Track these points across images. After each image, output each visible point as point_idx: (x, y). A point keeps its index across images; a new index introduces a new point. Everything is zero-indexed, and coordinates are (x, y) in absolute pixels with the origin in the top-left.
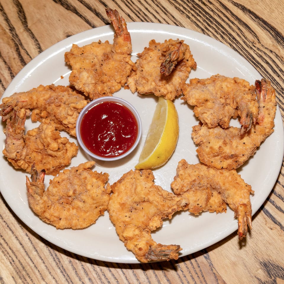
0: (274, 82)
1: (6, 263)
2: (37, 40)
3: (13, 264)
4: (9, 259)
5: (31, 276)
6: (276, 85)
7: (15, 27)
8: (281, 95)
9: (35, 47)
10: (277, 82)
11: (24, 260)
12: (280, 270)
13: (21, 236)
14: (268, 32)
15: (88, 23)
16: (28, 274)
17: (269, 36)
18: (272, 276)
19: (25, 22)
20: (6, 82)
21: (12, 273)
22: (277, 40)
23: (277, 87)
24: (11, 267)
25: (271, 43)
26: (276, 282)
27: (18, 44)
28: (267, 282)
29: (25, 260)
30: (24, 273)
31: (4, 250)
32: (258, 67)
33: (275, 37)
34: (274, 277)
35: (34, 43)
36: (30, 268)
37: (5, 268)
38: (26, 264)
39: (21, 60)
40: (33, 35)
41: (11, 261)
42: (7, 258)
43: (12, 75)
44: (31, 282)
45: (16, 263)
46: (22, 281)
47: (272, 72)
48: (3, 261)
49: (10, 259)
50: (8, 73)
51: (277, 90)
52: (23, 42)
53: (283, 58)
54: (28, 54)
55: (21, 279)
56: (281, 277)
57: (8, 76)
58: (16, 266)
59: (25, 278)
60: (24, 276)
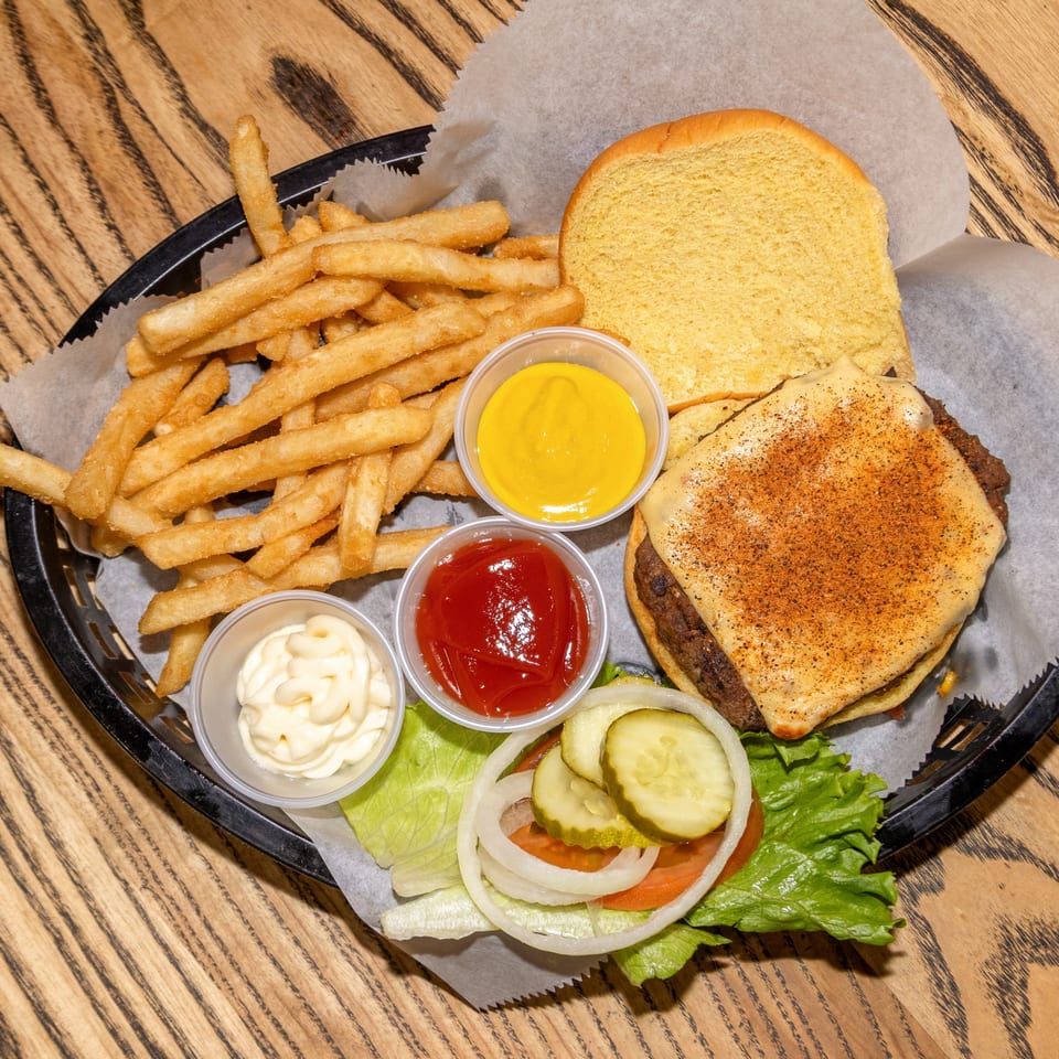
1: (74, 795)
2: (174, 73)
3: (98, 799)
4: (84, 784)
5: (155, 837)
7: (104, 29)
9: (167, 94)
14: (930, 54)
15: (342, 19)
16: (145, 831)
17: (932, 65)
19: (134, 10)
20: (73, 211)
21: (92, 825)
22: (958, 79)
24: (89, 807)
25: (939, 89)
27: (114, 86)
30: (132, 827)
31: (67, 754)
33: (953, 69)
35: (165, 83)
37: (69, 810)
39: (121, 137)
40: (162, 54)
41: (91, 788)
42: (76, 781)
43: (93, 186)
44: (154, 855)
45: (105, 794)
46: (127, 853)
48: (64, 789)
49: (88, 781)
50: (81, 180)
52: (129, 76)
53: (976, 139)
54: (145, 119)
55: (123, 846)
57: (79, 190)
58: (108, 805)
59: (134, 844)
60: (134, 836)
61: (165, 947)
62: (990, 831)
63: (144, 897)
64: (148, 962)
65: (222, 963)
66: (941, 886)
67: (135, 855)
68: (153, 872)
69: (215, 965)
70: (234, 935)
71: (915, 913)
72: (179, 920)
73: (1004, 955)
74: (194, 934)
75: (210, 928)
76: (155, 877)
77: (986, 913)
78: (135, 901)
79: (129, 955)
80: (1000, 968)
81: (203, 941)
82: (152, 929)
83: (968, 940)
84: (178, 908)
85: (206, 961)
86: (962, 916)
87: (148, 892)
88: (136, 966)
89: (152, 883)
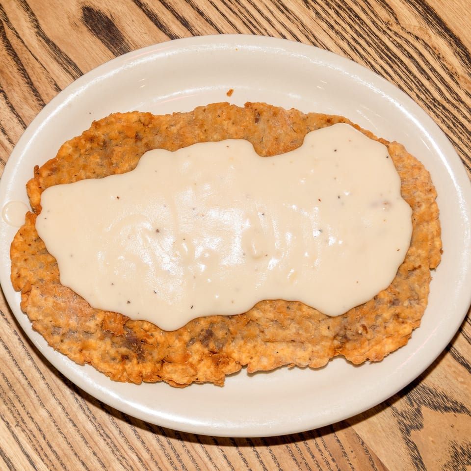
0: (422, 88)
2: (33, 14)
5: (22, 400)
6: (423, 94)
8: (432, 109)
9: (29, 25)
10: (427, 89)
11: (11, 373)
12: (427, 393)
13: (5, 334)
14: (412, 6)
16: (17, 397)
17: (413, 12)
18: (414, 403)
22: (426, 19)
23: (425, 96)
25: (417, 24)
26: (420, 412)
27: (3, 20)
28: (405, 412)
29: (13, 374)
30: (11, 394)
32: (396, 63)
33: (423, 14)
34: (417, 404)
35: (28, 19)
36: (21, 387)
38: (15, 381)
39: (6, 46)
40: (27, 5)
44: (22, 409)
46: (8, 408)
47: (418, 71)
51: (426, 100)
52: (10, 16)
53: (435, 49)
54: (19, 37)
55: (6, 404)
56: (429, 404)
59: (12, 403)
60: (12, 399)
61: (28, 456)
62: (446, 398)
63: (17, 431)
64: (19, 463)
65: (56, 464)
66: (422, 426)
67: (13, 409)
68: (21, 417)
69: (53, 465)
70: (63, 450)
71: (409, 440)
72: (35, 443)
73: (454, 461)
74: (42, 449)
75: (50, 447)
76: (23, 420)
77: (445, 440)
78: (13, 433)
79: (9, 460)
80: (452, 468)
81: (47, 453)
82: (21, 447)
83: (436, 453)
84: (34, 436)
85: (48, 463)
86: (433, 441)
87: (19, 428)
88: (13, 466)
89: (21, 423)
